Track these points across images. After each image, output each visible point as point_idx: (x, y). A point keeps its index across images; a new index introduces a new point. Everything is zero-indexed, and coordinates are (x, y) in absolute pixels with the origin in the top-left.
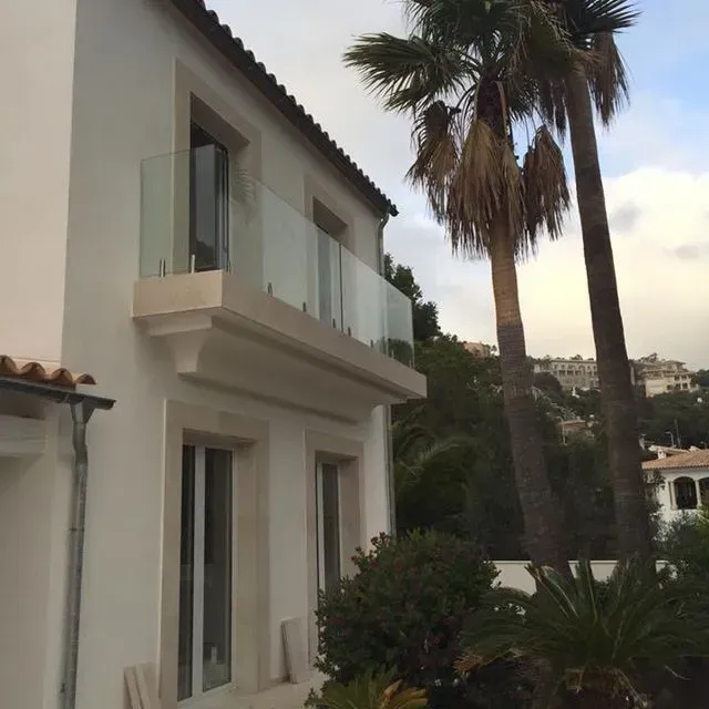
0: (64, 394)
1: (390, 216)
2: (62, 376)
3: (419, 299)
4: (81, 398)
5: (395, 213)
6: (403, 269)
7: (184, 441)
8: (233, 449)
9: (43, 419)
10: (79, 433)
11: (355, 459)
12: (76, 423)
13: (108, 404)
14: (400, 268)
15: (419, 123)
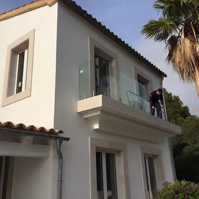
0: (52, 137)
1: (164, 77)
2: (52, 131)
3: (182, 105)
4: (58, 138)
5: (166, 76)
6: (176, 97)
7: (96, 151)
8: (115, 153)
9: (49, 145)
10: (58, 149)
11: (159, 155)
12: (57, 146)
13: (67, 139)
14: (175, 96)
15: (167, 44)
